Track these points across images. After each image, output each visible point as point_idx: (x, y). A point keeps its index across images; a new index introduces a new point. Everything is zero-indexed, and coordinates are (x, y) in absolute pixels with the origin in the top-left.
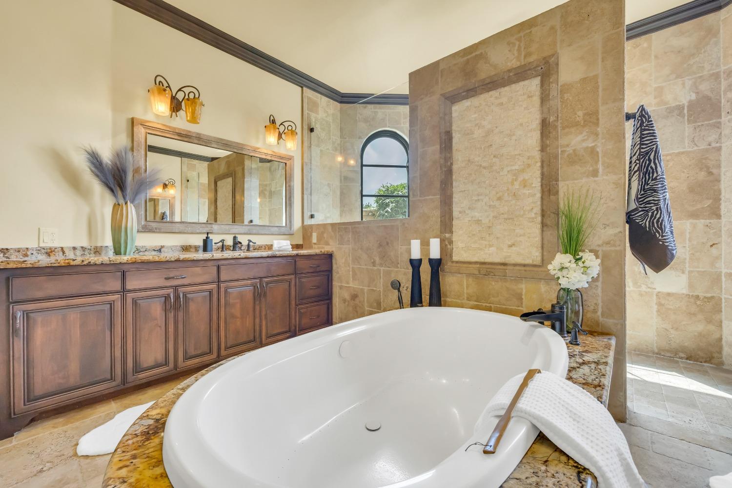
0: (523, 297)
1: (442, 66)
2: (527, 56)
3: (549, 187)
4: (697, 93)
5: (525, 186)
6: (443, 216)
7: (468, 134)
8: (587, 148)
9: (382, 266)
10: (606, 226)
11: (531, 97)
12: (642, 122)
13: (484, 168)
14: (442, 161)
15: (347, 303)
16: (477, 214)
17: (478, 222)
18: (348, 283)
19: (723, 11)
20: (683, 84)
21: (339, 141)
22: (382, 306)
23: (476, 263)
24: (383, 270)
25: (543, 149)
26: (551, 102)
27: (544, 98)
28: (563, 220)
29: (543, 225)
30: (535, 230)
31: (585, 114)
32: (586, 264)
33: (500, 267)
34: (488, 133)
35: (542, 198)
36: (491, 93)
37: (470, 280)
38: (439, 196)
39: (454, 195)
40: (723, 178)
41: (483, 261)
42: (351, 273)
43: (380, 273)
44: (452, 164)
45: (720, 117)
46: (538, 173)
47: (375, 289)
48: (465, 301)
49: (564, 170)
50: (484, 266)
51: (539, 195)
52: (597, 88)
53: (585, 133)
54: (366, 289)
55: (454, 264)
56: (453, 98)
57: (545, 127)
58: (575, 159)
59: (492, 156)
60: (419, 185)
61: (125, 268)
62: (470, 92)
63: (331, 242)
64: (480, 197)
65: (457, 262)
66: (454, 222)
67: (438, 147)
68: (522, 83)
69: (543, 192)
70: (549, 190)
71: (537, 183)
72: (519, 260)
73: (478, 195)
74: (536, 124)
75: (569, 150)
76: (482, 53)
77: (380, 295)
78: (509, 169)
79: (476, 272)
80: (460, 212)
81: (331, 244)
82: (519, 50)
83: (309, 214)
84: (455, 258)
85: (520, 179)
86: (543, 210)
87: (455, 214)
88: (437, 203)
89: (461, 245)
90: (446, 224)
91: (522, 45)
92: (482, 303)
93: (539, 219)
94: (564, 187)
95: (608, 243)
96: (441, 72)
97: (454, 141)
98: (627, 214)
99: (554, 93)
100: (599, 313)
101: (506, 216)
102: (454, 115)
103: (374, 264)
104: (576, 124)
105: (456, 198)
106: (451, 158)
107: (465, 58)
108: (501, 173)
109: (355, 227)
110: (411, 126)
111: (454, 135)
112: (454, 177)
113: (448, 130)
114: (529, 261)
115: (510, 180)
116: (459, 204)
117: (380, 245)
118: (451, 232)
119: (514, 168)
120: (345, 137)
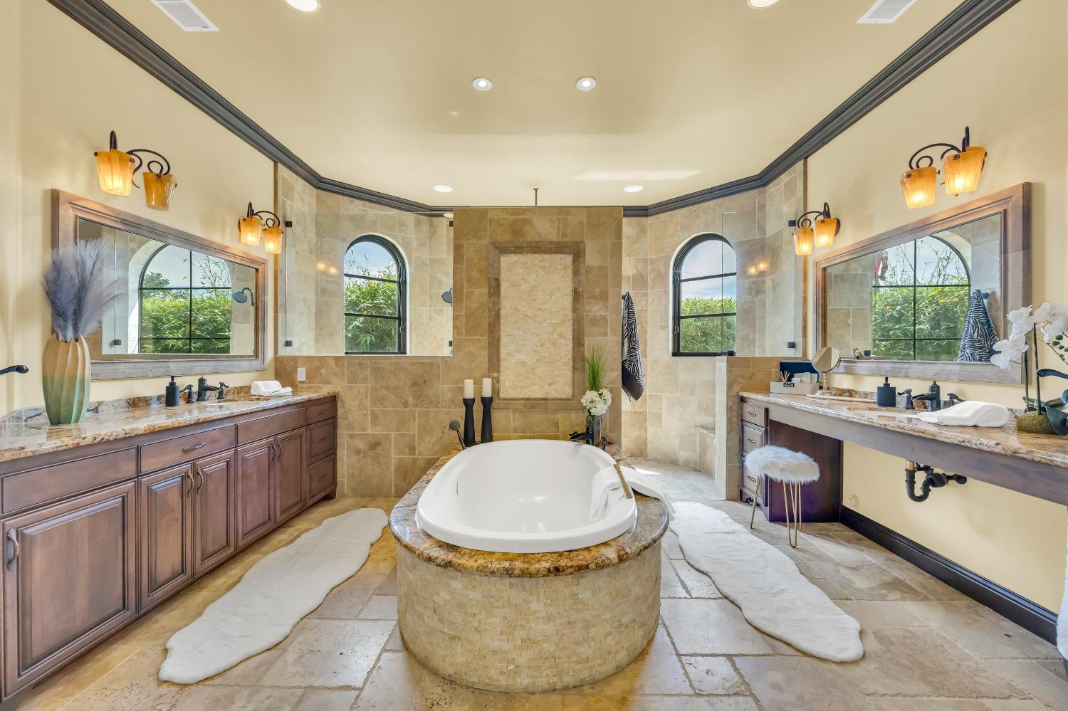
0: (560, 424)
1: (491, 215)
2: (564, 235)
3: (578, 342)
4: (637, 270)
5: (561, 337)
6: (490, 357)
7: (515, 285)
8: (602, 315)
9: (418, 407)
10: (612, 370)
11: (566, 268)
12: (629, 304)
13: (530, 318)
14: (491, 305)
15: (362, 454)
16: (523, 357)
17: (524, 364)
18: (364, 430)
19: (650, 218)
20: (630, 261)
21: (314, 241)
22: (417, 451)
23: (522, 399)
24: (419, 412)
25: (574, 310)
26: (581, 277)
27: (576, 273)
28: (587, 366)
29: (574, 368)
30: (568, 373)
31: (600, 292)
32: (605, 398)
33: (542, 402)
34: (533, 288)
35: (573, 347)
36: (536, 255)
37: (517, 414)
38: (487, 337)
39: (502, 338)
40: (648, 330)
41: (527, 397)
42: (369, 417)
43: (414, 415)
44: (499, 309)
45: (647, 289)
46: (570, 328)
47: (406, 433)
48: (512, 434)
49: (588, 329)
50: (529, 401)
51: (571, 345)
52: (608, 276)
53: (600, 305)
54: (393, 435)
55: (502, 401)
56: (503, 249)
57: (576, 295)
58: (594, 322)
59: (536, 309)
60: (464, 324)
61: (138, 442)
62: (519, 250)
63: (334, 380)
64: (526, 342)
65: (504, 399)
66: (502, 363)
67: (486, 290)
68: (560, 256)
69: (574, 343)
70: (579, 343)
71: (570, 336)
72: (557, 396)
73: (524, 340)
74: (569, 290)
75: (591, 315)
76: (528, 219)
77: (414, 439)
78: (550, 321)
79: (522, 407)
80: (508, 354)
81: (333, 382)
82: (558, 228)
83: (284, 340)
84: (502, 395)
85: (558, 331)
86: (574, 357)
87: (503, 355)
88: (485, 343)
89: (507, 384)
90: (494, 364)
91: (560, 225)
92: (527, 433)
93: (571, 363)
94: (588, 341)
95: (612, 382)
96: (490, 221)
97: (502, 289)
98: (623, 362)
99: (582, 271)
100: (608, 430)
101: (547, 360)
102: (502, 264)
103: (405, 404)
104: (595, 297)
105: (504, 340)
106: (499, 303)
107: (513, 217)
108: (544, 324)
109: (376, 363)
110: (455, 263)
111: (502, 282)
112: (502, 321)
113: (497, 277)
114: (564, 396)
115: (550, 331)
116: (506, 346)
117: (415, 384)
118: (499, 371)
119: (553, 321)
120: (323, 235)
